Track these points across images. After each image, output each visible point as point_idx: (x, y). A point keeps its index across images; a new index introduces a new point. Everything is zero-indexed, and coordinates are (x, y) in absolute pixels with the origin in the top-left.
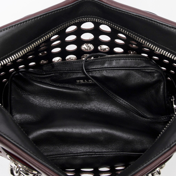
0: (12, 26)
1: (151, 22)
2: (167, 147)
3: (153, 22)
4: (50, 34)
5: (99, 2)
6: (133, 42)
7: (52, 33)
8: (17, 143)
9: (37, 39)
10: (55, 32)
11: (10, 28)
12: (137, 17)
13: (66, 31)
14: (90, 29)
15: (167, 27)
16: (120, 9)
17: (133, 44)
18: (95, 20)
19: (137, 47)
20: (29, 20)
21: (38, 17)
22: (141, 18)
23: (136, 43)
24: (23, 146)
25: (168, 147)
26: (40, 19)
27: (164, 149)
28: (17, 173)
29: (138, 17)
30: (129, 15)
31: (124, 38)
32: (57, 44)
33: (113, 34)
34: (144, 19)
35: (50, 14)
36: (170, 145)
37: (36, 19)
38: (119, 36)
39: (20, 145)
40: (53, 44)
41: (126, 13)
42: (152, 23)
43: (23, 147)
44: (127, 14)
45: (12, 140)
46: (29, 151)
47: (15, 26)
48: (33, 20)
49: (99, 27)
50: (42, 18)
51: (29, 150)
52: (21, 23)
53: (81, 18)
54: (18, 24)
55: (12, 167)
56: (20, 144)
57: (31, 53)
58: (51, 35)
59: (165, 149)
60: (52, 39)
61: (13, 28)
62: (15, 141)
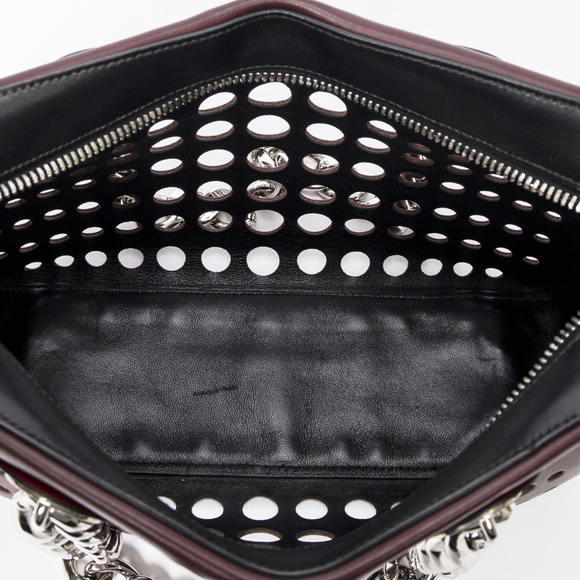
0: (23, 86)
1: (486, 81)
2: (521, 448)
3: (491, 82)
4: (145, 116)
5: (311, 24)
6: (420, 146)
7: (152, 114)
8: (31, 435)
9: (101, 130)
10: (162, 110)
11: (14, 89)
12: (438, 66)
13: (200, 108)
14: (279, 102)
15: (537, 99)
16: (381, 44)
17: (417, 153)
18: (298, 78)
19: (431, 162)
20: (78, 70)
21: (106, 62)
22: (451, 71)
23: (428, 150)
24: (49, 442)
25: (525, 449)
26: (113, 68)
27: (512, 453)
28: (39, 523)
29: (443, 68)
30: (411, 62)
31: (389, 133)
32: (169, 146)
33: (354, 122)
34: (461, 73)
35: (148, 56)
36: (534, 442)
37: (100, 68)
38: (372, 126)
39: (40, 441)
40: (155, 146)
41: (401, 56)
42: (489, 86)
43: (49, 446)
44: (404, 60)
45: (13, 424)
46: (69, 458)
47: (32, 84)
48: (90, 70)
49: (308, 98)
50: (122, 64)
51: (68, 453)
52: (51, 78)
53: (251, 71)
54: (41, 81)
55: (22, 510)
56: (39, 436)
57: (84, 170)
58: (150, 119)
59: (516, 453)
60: (152, 129)
61: (25, 91)
62: (21, 429)
